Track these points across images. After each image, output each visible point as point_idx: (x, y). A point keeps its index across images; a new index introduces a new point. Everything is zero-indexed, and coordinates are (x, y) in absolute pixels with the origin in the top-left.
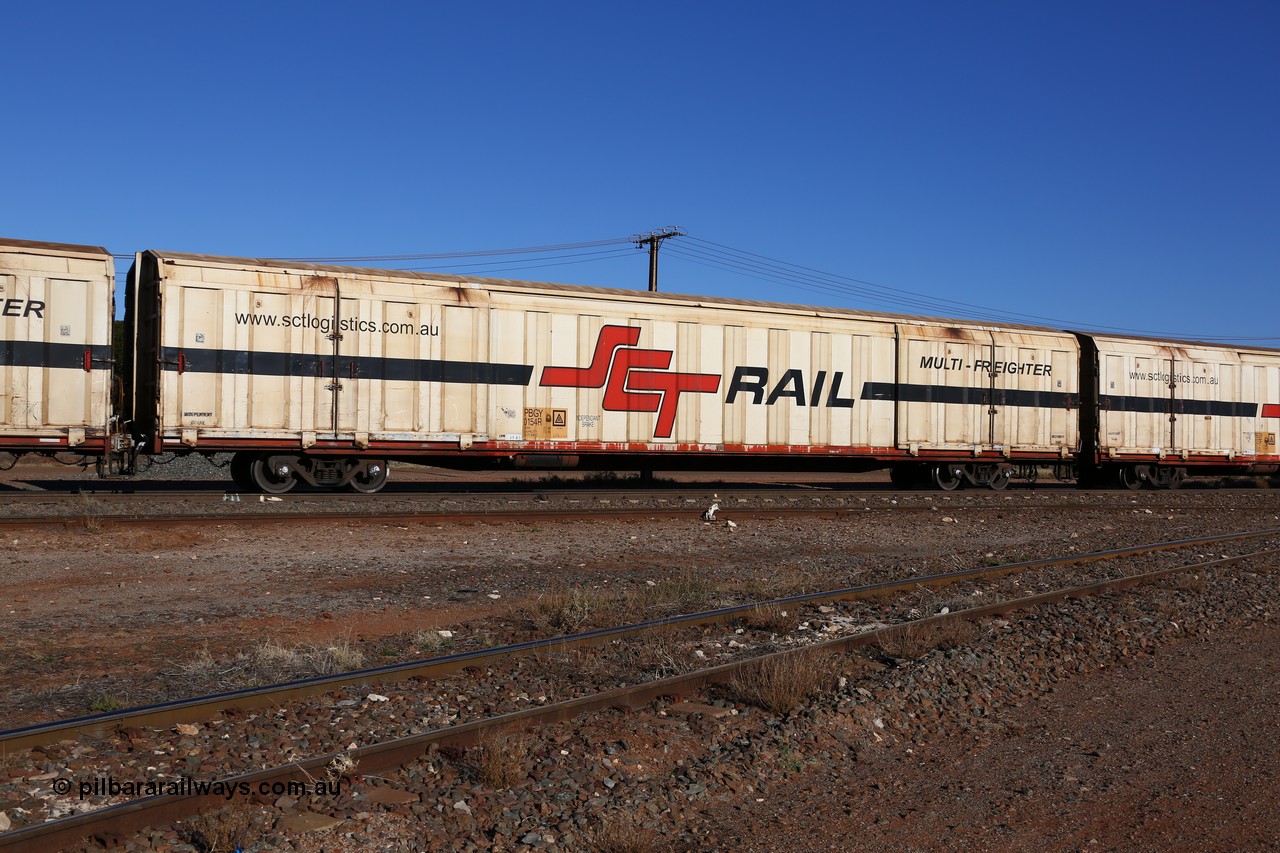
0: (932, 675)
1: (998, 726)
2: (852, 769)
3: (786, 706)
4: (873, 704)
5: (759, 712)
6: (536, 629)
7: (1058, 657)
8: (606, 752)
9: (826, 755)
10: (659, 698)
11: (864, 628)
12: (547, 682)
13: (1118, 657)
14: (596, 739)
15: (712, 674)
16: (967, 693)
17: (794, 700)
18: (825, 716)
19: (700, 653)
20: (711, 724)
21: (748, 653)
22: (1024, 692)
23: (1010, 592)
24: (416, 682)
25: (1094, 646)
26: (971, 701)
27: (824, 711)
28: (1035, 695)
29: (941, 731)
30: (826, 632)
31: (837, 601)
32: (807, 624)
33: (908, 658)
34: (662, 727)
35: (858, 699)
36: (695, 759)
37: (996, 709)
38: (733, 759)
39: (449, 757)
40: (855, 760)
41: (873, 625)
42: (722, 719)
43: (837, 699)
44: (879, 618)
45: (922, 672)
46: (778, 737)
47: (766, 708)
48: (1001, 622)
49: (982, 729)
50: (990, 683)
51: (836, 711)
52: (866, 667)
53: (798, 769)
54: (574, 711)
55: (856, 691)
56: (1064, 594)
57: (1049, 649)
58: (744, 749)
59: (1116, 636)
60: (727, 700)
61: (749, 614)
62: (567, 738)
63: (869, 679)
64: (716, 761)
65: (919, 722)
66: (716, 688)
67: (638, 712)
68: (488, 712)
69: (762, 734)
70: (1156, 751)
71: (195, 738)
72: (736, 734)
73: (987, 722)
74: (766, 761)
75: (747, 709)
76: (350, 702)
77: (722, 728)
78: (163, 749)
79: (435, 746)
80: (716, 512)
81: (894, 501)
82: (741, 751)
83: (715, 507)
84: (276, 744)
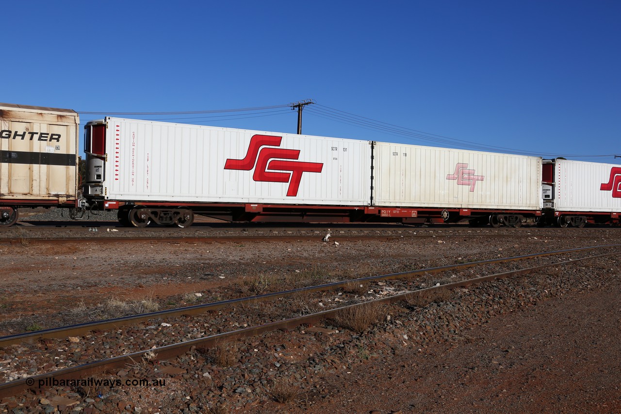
0: (431, 314)
1: (462, 338)
2: (393, 358)
3: (362, 329)
4: (403, 328)
5: (349, 331)
6: (242, 293)
7: (491, 306)
8: (276, 350)
9: (381, 351)
10: (301, 325)
11: (399, 292)
12: (247, 318)
13: (519, 306)
14: (271, 344)
15: (326, 314)
16: (447, 323)
17: (365, 326)
18: (380, 333)
19: (321, 304)
20: (326, 337)
21: (344, 304)
22: (474, 323)
23: (469, 276)
24: (185, 318)
25: (508, 301)
26: (450, 327)
27: (380, 331)
28: (480, 324)
29: (435, 341)
30: (381, 294)
31: (387, 280)
32: (372, 290)
33: (420, 306)
34: (303, 338)
35: (396, 325)
36: (319, 354)
37: (461, 331)
38: (336, 353)
39: (201, 352)
40: (394, 354)
41: (404, 291)
42: (331, 335)
43: (386, 326)
44: (406, 288)
45: (426, 313)
46: (357, 343)
47: (352, 330)
48: (464, 290)
49: (454, 340)
50: (458, 318)
51: (385, 331)
52: (400, 311)
53: (367, 358)
54: (260, 331)
55: (395, 322)
56: (496, 276)
57: (487, 302)
58: (341, 348)
59: (518, 296)
60: (334, 326)
61: (345, 286)
62: (257, 343)
63: (401, 316)
64: (328, 354)
65: (424, 336)
66: (329, 320)
67: (291, 331)
68: (219, 331)
69: (350, 342)
70: (535, 350)
71: (77, 343)
72: (338, 342)
73: (456, 337)
74: (352, 354)
75: (343, 330)
76: (153, 327)
77: (331, 339)
78: (63, 349)
79: (194, 347)
80: (329, 237)
81: (415, 233)
82: (340, 350)
83: (328, 235)
84: (117, 347)
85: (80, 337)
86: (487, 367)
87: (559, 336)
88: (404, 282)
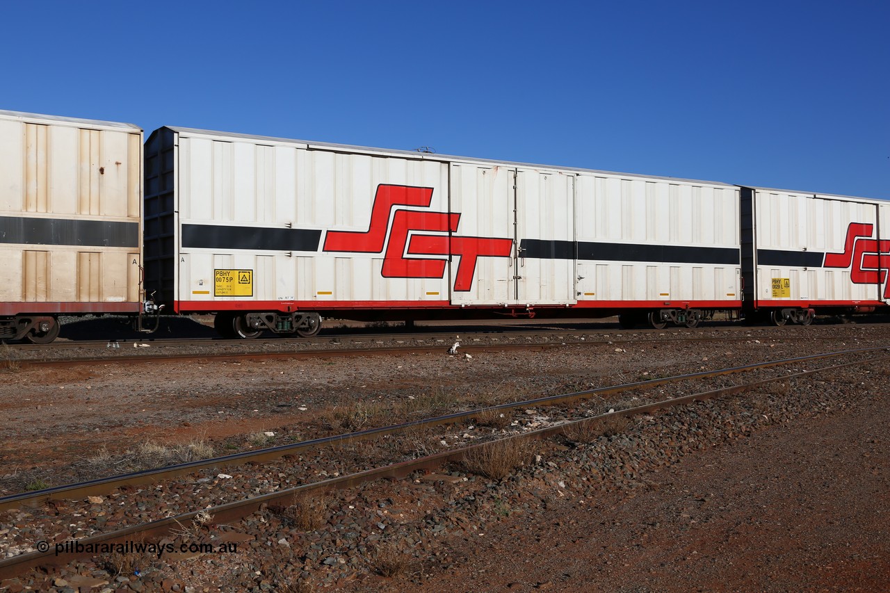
0: (598, 453)
1: (642, 485)
2: (543, 513)
3: (500, 474)
4: (558, 472)
5: (482, 478)
6: (332, 429)
7: (685, 440)
8: (379, 506)
9: (526, 505)
10: (415, 472)
11: (556, 424)
12: (340, 464)
13: (725, 439)
14: (372, 499)
15: (451, 455)
16: (622, 464)
17: (505, 471)
18: (525, 480)
19: (444, 442)
20: (450, 487)
21: (476, 441)
22: (661, 463)
23: (657, 398)
24: (250, 466)
25: (710, 432)
26: (625, 469)
27: (525, 477)
28: (668, 464)
29: (604, 489)
30: (529, 426)
31: (538, 405)
32: (517, 422)
33: (583, 442)
34: (416, 489)
35: (548, 469)
36: (439, 509)
37: (641, 474)
38: (464, 509)
39: (274, 512)
40: (545, 508)
41: (562, 422)
42: (456, 484)
43: (534, 469)
44: (566, 417)
45: (592, 451)
46: (493, 495)
47: (487, 476)
48: (648, 418)
49: (630, 487)
50: (637, 457)
51: (533, 477)
52: (555, 449)
53: (507, 515)
54: (358, 480)
55: (547, 464)
56: (694, 397)
57: (679, 434)
58: (471, 502)
59: (725, 425)
60: (461, 471)
61: (477, 416)
62: (353, 498)
63: (556, 456)
64: (453, 510)
65: (589, 483)
66: (454, 464)
67: (401, 481)
68: (299, 483)
69: (483, 493)
70: (742, 497)
71: (101, 505)
72: (466, 493)
73: (634, 482)
74: (486, 510)
75: (474, 477)
76: (206, 480)
77: (457, 490)
78: (80, 513)
79: (265, 505)
80: (457, 348)
81: (583, 339)
82: (470, 504)
83: (457, 345)
84: (156, 508)
85: (104, 497)
86: (674, 522)
87: (777, 477)
88: (564, 409)
